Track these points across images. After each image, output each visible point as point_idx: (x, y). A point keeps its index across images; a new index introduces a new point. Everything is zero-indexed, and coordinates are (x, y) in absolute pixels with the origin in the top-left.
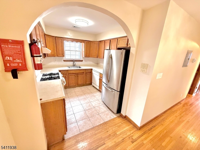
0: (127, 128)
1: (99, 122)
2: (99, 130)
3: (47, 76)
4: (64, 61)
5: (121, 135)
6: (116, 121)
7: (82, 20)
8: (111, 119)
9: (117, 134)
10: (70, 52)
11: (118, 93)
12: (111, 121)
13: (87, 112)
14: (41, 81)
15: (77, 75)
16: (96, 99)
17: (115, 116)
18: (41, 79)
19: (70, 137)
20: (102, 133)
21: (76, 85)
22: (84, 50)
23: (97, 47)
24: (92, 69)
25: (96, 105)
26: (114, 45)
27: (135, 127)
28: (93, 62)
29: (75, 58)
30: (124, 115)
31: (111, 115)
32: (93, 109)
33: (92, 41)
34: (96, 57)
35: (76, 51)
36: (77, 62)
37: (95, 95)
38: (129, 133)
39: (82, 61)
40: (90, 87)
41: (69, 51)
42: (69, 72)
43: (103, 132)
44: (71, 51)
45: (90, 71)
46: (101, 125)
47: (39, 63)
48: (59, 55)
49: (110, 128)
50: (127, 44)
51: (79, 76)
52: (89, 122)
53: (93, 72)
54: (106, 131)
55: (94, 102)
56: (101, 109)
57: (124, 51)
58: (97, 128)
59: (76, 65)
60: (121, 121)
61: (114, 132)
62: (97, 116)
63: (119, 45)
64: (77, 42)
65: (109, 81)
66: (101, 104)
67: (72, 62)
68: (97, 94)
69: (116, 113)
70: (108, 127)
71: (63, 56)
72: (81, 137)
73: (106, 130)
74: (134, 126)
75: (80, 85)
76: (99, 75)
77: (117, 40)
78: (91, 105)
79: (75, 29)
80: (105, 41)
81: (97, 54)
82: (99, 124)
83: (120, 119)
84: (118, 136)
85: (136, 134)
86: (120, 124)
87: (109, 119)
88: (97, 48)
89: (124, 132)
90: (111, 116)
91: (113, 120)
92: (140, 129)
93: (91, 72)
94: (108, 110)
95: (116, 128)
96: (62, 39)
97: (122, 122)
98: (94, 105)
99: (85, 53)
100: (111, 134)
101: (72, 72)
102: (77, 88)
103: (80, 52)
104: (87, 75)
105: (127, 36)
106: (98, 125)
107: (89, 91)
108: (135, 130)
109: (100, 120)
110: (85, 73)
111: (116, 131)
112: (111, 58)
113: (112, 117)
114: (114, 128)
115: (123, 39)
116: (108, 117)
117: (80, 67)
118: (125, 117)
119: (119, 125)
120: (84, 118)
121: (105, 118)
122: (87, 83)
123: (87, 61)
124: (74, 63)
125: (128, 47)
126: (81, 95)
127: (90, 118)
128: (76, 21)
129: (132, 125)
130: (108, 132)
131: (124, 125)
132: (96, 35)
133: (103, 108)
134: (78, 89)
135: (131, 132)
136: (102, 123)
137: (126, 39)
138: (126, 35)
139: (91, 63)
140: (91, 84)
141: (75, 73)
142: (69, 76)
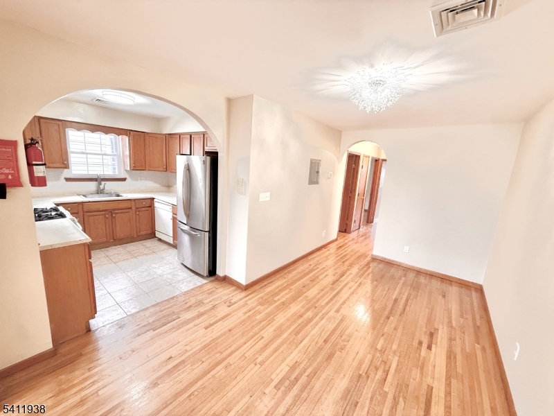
0: (225, 292)
2: (169, 304)
4: (67, 180)
5: (211, 303)
6: (206, 287)
7: (119, 94)
8: (195, 286)
10: (85, 156)
11: (207, 234)
12: (196, 290)
13: (143, 285)
15: (112, 215)
16: (165, 262)
21: (107, 242)
22: (128, 153)
23: (162, 146)
24: (153, 199)
25: (164, 271)
26: (198, 146)
27: (239, 288)
28: (156, 182)
29: (102, 173)
30: (222, 275)
31: (197, 281)
33: (148, 133)
34: (161, 169)
35: (105, 154)
36: (107, 183)
37: (163, 255)
38: (226, 298)
39: (124, 180)
40: (149, 243)
41: (83, 153)
42: (86, 207)
43: (177, 305)
44: (87, 154)
45: (148, 203)
47: (41, 175)
48: (50, 165)
49: (192, 298)
51: (117, 215)
53: (156, 205)
55: (161, 268)
56: (177, 276)
57: (209, 159)
58: (165, 303)
59: (105, 191)
61: (200, 301)
62: (166, 287)
63: (207, 146)
64: (106, 133)
65: (188, 216)
66: (177, 269)
67: (94, 183)
68: (168, 254)
69: (208, 277)
71: (66, 167)
76: (171, 210)
77: (202, 135)
78: (152, 273)
81: (165, 163)
82: (171, 297)
83: (213, 284)
84: (205, 304)
85: (238, 296)
86: (214, 289)
87: (191, 287)
88: (162, 149)
89: (217, 298)
92: (245, 290)
93: (150, 207)
95: (204, 296)
96: (60, 123)
97: (217, 287)
98: (159, 272)
99: (130, 160)
100: (192, 305)
101: (94, 207)
102: (113, 247)
103: (115, 157)
104: (141, 214)
106: (167, 298)
107: (147, 250)
109: (173, 292)
110: (134, 208)
112: (189, 170)
113: (199, 284)
114: (200, 297)
116: (191, 284)
117: (118, 196)
118: (225, 280)
119: (210, 291)
121: (183, 287)
122: (142, 233)
123: (137, 180)
124: (100, 184)
126: (126, 260)
128: (104, 93)
129: (235, 287)
130: (187, 304)
131: (220, 290)
132: (160, 119)
135: (231, 295)
136: (176, 294)
139: (151, 184)
140: (152, 235)
141: (106, 210)
142: (86, 217)
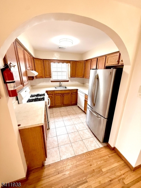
0: (116, 165)
1: (82, 151)
2: (81, 160)
3: (34, 97)
4: (52, 81)
5: (108, 174)
6: (102, 152)
7: (66, 40)
8: (95, 148)
9: (102, 171)
11: (106, 120)
12: (96, 152)
13: (70, 135)
14: (27, 102)
15: (63, 96)
16: (80, 121)
17: (101, 146)
18: (28, 100)
19: (50, 163)
20: (84, 165)
21: (61, 105)
22: (70, 70)
23: (83, 66)
24: (77, 90)
25: (80, 128)
26: (101, 64)
27: (127, 165)
28: (79, 82)
29: (61, 79)
30: (112, 146)
31: (96, 143)
32: (77, 133)
33: (77, 61)
34: (81, 77)
35: (63, 72)
36: (63, 83)
37: (80, 116)
38: (118, 174)
39: (68, 81)
40: (75, 107)
42: (55, 92)
43: (86, 164)
44: (57, 72)
45: (75, 91)
46: (83, 154)
48: (46, 77)
49: (94, 161)
50: (119, 62)
51: (65, 96)
52: (71, 149)
53: (78, 92)
54: (89, 164)
55: (79, 125)
56: (85, 134)
57: (115, 70)
58: (79, 157)
59: (62, 86)
60: (108, 154)
61: (100, 168)
62: (80, 142)
63: (107, 63)
64: (63, 63)
65: (94, 105)
66: (85, 128)
67: (59, 83)
68: (82, 116)
69: (102, 142)
70: (91, 158)
71: (51, 77)
72: (61, 166)
73: (89, 162)
74: (125, 164)
75: (65, 105)
76: (84, 96)
77: (105, 57)
78: (75, 128)
79: (60, 50)
80: (91, 59)
81: (83, 74)
82: (82, 153)
83: (107, 151)
84: (103, 174)
85: (128, 176)
86: (107, 157)
87: (93, 148)
88: (83, 68)
89: (111, 170)
90: (96, 145)
91: (98, 150)
92: (134, 171)
93: (76, 93)
94: (93, 136)
95: (102, 162)
96: (49, 61)
97: (110, 155)
98: (78, 128)
99: (70, 73)
100: (95, 169)
101: (57, 92)
102: (63, 107)
103: (66, 73)
104: (73, 95)
105: (118, 52)
106: (80, 153)
107: (74, 112)
108: (127, 169)
109: (83, 148)
110: (70, 93)
111: (102, 167)
112: (98, 78)
113: (98, 147)
114: (100, 162)
115: (113, 55)
116: (93, 145)
117: (66, 88)
118: (114, 150)
119: (105, 158)
120: (66, 143)
121: (89, 146)
122: (73, 103)
123: (72, 81)
124: (60, 83)
125: (119, 65)
126: (66, 116)
127: (73, 144)
128: (60, 41)
129: (123, 162)
130: (92, 166)
131: (113, 160)
132: (83, 54)
133: (88, 133)
134: (63, 109)
135: (122, 172)
136: (85, 152)
137: (117, 55)
138: (117, 50)
139: (77, 83)
140: (76, 104)
141: (61, 94)
142: (55, 96)
